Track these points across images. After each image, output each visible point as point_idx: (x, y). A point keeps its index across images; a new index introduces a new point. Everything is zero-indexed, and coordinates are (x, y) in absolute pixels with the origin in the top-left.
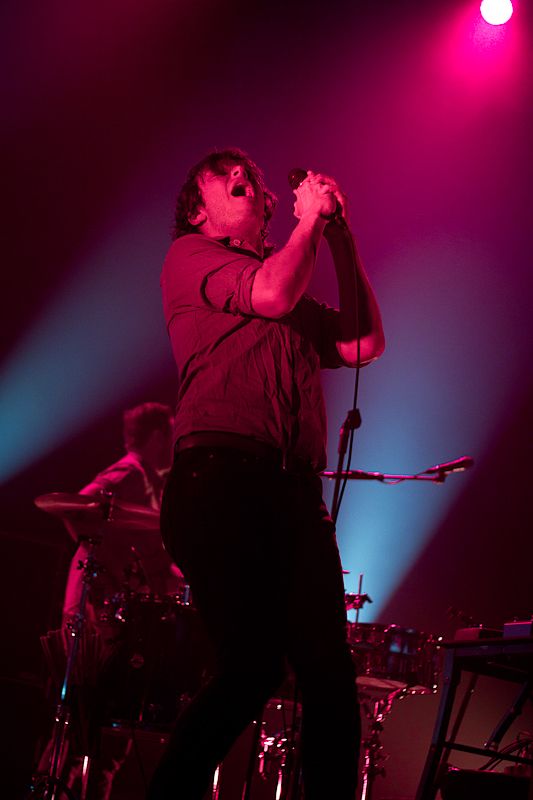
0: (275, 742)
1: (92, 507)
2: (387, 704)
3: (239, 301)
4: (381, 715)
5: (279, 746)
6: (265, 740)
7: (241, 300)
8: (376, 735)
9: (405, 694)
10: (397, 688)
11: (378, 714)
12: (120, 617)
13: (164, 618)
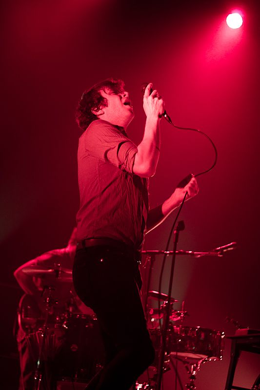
0: (143, 386)
1: (50, 272)
2: (197, 366)
3: (126, 167)
4: (195, 372)
5: (145, 388)
6: (137, 385)
7: (127, 167)
8: (192, 382)
9: (206, 361)
10: (203, 358)
11: (193, 371)
12: (65, 326)
13: (87, 326)
